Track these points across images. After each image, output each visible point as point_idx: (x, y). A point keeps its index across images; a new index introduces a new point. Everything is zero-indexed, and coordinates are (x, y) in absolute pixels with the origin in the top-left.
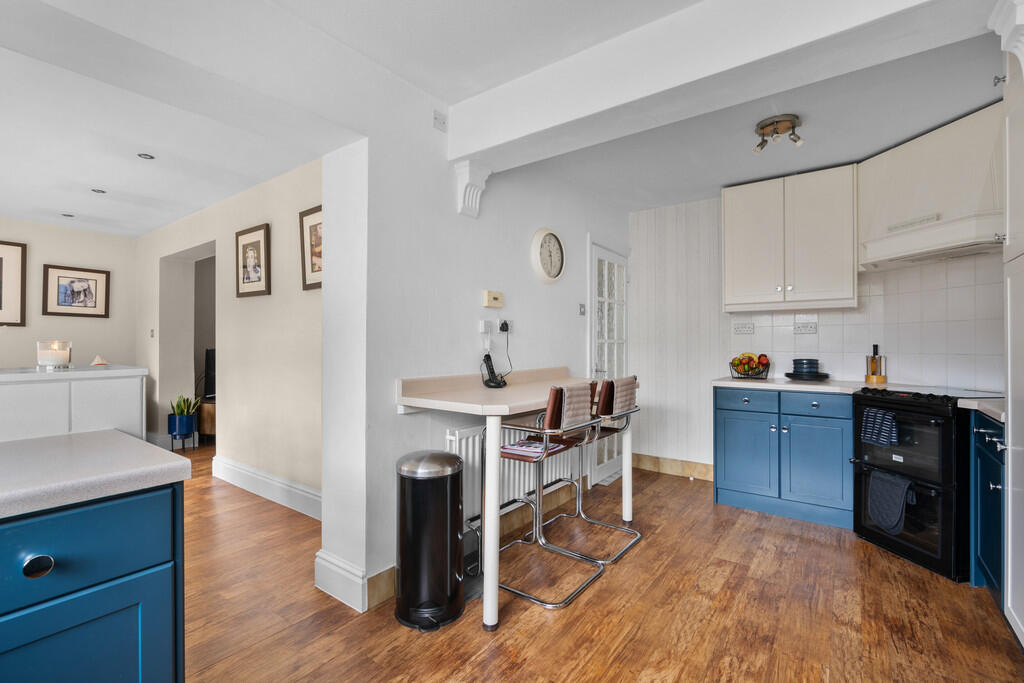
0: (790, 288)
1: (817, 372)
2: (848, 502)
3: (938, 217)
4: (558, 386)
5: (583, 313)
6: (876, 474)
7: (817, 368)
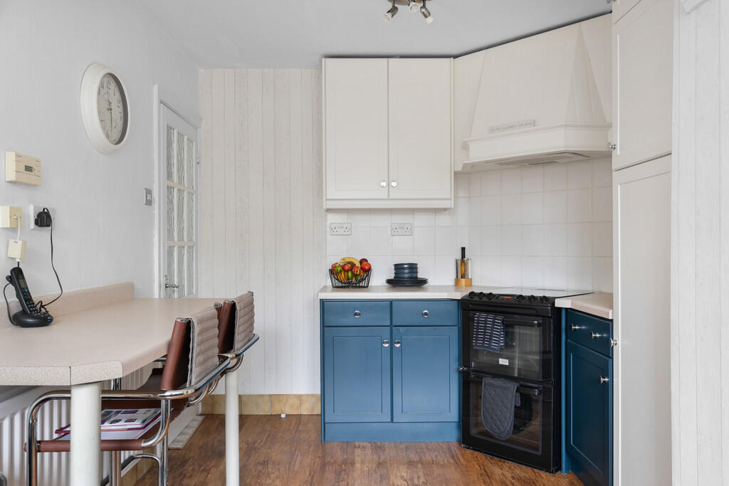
0: (394, 184)
1: (417, 278)
2: (453, 414)
3: (534, 123)
4: (186, 316)
5: (149, 203)
6: (487, 380)
7: (417, 273)
